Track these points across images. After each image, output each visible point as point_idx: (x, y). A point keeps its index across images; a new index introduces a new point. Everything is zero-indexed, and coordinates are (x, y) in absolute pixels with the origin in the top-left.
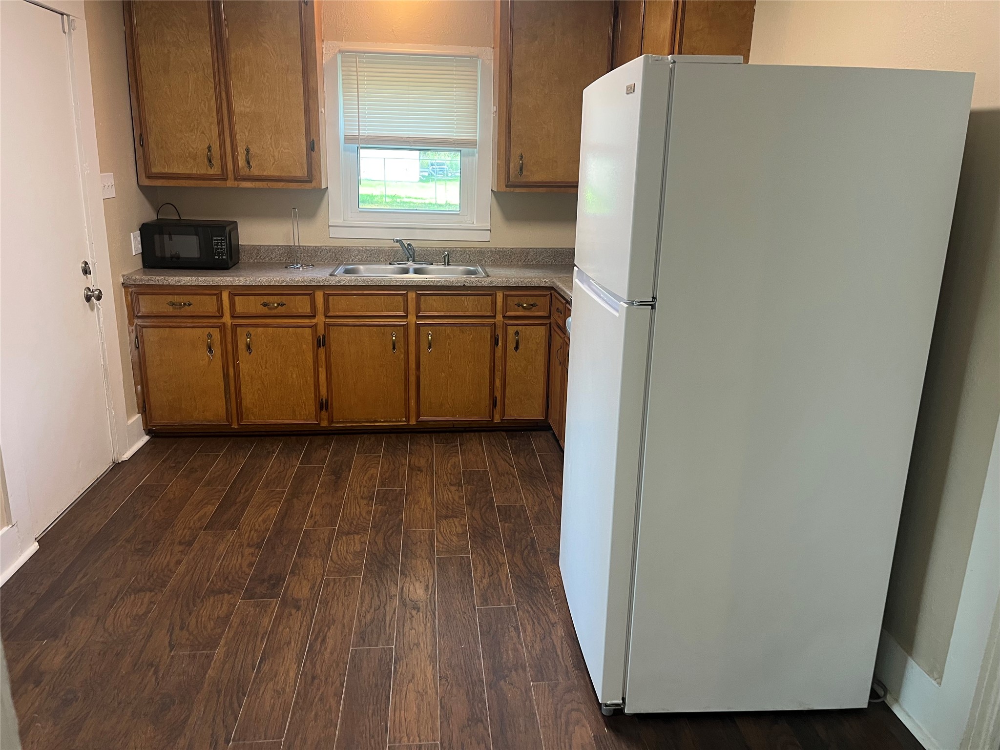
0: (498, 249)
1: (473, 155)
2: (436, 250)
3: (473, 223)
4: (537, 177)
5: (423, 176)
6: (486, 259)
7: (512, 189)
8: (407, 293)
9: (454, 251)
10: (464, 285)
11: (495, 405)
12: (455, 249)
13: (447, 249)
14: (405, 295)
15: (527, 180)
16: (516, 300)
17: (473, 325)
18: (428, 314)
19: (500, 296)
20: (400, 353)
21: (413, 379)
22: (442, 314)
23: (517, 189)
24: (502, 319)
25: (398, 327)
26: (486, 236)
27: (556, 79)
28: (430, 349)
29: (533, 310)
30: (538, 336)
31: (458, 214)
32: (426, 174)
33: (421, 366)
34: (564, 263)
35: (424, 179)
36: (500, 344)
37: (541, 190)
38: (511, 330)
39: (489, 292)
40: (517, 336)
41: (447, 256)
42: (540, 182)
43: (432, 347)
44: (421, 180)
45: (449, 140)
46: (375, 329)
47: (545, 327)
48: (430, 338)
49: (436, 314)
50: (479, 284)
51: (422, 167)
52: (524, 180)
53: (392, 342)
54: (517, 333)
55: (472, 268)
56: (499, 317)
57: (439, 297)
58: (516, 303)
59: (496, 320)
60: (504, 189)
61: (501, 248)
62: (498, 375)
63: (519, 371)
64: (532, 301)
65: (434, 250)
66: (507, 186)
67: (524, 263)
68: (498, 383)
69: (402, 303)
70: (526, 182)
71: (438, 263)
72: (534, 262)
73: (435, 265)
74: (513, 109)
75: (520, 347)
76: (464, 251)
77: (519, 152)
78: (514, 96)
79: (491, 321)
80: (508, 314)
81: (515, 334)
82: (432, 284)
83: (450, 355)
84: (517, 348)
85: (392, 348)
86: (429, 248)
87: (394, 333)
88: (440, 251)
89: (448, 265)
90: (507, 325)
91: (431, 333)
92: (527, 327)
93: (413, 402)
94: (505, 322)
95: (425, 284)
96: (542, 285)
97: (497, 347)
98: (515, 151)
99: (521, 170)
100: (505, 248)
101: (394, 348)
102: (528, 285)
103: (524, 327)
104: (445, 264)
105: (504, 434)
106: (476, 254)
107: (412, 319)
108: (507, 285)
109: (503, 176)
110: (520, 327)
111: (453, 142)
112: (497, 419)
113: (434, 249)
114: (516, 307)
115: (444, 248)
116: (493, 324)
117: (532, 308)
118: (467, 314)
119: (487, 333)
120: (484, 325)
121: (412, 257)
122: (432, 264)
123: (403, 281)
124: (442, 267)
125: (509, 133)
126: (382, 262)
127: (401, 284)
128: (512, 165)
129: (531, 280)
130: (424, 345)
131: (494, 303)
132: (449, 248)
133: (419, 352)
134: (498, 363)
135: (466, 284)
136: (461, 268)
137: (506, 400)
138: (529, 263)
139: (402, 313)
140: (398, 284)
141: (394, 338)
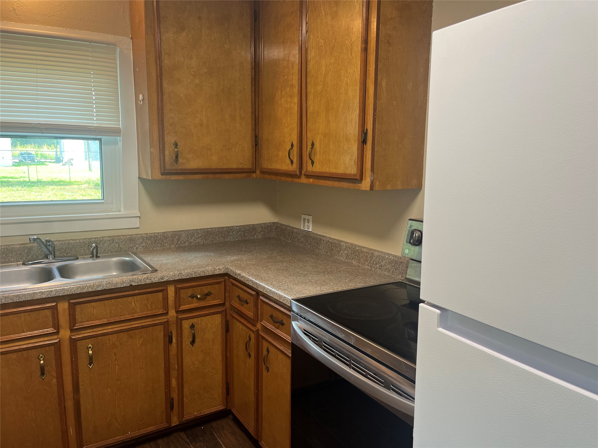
0: (149, 235)
1: (116, 143)
2: (80, 242)
3: (120, 211)
4: (194, 164)
5: (16, 162)
6: (137, 246)
7: (168, 177)
8: (57, 305)
9: (101, 241)
10: (131, 285)
11: (172, 408)
12: (102, 239)
13: (94, 240)
14: (55, 308)
15: (184, 167)
16: (190, 292)
17: (143, 327)
18: (86, 324)
19: (171, 290)
20: (52, 379)
21: (70, 404)
22: (105, 321)
23: (173, 176)
24: (175, 315)
25: (47, 348)
26: (136, 223)
27: (206, 70)
28: (90, 365)
29: (207, 299)
30: (214, 326)
31: (103, 203)
32: (17, 161)
33: (81, 387)
34: (214, 242)
35: (16, 164)
36: (174, 341)
37: (197, 176)
38: (186, 325)
39: (160, 288)
40: (194, 330)
41: (96, 248)
42: (194, 169)
43: (93, 362)
44: (14, 165)
45: (89, 127)
46: (14, 356)
47: (220, 314)
48: (90, 352)
49: (97, 322)
50: (148, 282)
51: (14, 156)
52: (180, 167)
53: (39, 367)
54: (192, 326)
55: (127, 259)
56: (172, 313)
57: (99, 302)
58: (189, 295)
59: (168, 317)
60: (158, 176)
61: (152, 233)
62: (174, 373)
63: (197, 366)
64: (206, 290)
65: (77, 243)
66: (162, 174)
67: (177, 246)
68: (174, 382)
69: (51, 318)
70: (181, 169)
71: (84, 256)
72: (187, 244)
73: (81, 258)
74: (165, 98)
75: (197, 340)
76: (112, 239)
77: (173, 140)
78: (165, 85)
79: (163, 319)
80: (183, 308)
81: (191, 328)
82: (91, 290)
83: (117, 366)
84: (193, 342)
85: (40, 373)
86: (71, 241)
87: (41, 355)
88: (84, 243)
89: (97, 257)
90: (182, 319)
91: (91, 346)
92: (202, 318)
93: (72, 431)
94: (180, 317)
95: (82, 291)
96: (217, 272)
97: (171, 345)
98: (170, 139)
99: (177, 157)
100: (157, 233)
101: (43, 374)
102: (202, 274)
103: (200, 318)
104: (93, 256)
105: (182, 434)
106: (126, 242)
107: (65, 334)
108: (180, 277)
109: (157, 164)
110: (195, 320)
111: (94, 130)
112: (175, 422)
113: (78, 241)
114: (190, 299)
115: (89, 239)
116: (166, 322)
117: (206, 298)
118: (136, 316)
119: (160, 333)
120: (156, 325)
121: (52, 252)
122: (77, 259)
123: (52, 291)
124: (90, 261)
125: (162, 121)
126: (12, 262)
127: (49, 296)
128: (167, 153)
129: (204, 269)
130: (83, 361)
131: (166, 298)
132: (96, 238)
133: (77, 370)
134: (173, 361)
135: (133, 284)
136: (114, 259)
137: (185, 399)
138: (181, 245)
139: (51, 330)
140: (44, 296)
141: (42, 362)
